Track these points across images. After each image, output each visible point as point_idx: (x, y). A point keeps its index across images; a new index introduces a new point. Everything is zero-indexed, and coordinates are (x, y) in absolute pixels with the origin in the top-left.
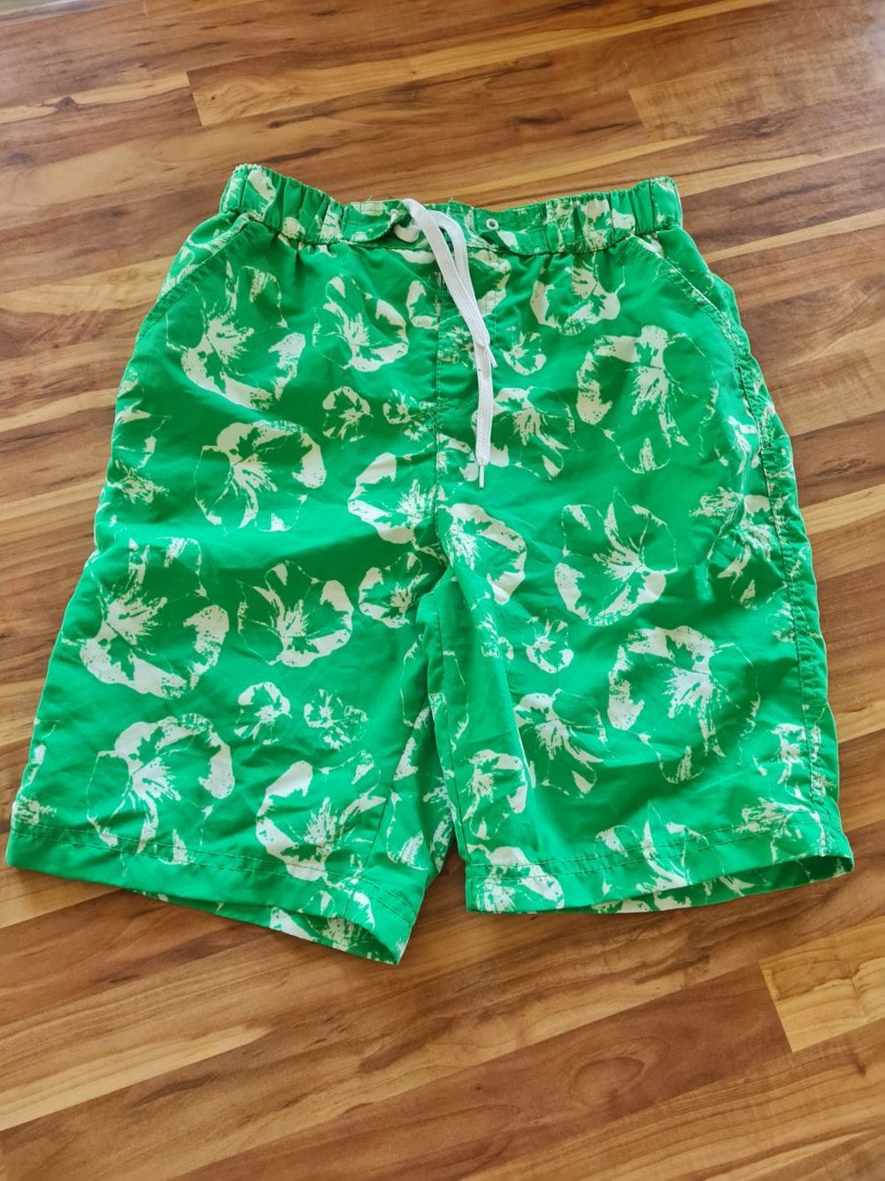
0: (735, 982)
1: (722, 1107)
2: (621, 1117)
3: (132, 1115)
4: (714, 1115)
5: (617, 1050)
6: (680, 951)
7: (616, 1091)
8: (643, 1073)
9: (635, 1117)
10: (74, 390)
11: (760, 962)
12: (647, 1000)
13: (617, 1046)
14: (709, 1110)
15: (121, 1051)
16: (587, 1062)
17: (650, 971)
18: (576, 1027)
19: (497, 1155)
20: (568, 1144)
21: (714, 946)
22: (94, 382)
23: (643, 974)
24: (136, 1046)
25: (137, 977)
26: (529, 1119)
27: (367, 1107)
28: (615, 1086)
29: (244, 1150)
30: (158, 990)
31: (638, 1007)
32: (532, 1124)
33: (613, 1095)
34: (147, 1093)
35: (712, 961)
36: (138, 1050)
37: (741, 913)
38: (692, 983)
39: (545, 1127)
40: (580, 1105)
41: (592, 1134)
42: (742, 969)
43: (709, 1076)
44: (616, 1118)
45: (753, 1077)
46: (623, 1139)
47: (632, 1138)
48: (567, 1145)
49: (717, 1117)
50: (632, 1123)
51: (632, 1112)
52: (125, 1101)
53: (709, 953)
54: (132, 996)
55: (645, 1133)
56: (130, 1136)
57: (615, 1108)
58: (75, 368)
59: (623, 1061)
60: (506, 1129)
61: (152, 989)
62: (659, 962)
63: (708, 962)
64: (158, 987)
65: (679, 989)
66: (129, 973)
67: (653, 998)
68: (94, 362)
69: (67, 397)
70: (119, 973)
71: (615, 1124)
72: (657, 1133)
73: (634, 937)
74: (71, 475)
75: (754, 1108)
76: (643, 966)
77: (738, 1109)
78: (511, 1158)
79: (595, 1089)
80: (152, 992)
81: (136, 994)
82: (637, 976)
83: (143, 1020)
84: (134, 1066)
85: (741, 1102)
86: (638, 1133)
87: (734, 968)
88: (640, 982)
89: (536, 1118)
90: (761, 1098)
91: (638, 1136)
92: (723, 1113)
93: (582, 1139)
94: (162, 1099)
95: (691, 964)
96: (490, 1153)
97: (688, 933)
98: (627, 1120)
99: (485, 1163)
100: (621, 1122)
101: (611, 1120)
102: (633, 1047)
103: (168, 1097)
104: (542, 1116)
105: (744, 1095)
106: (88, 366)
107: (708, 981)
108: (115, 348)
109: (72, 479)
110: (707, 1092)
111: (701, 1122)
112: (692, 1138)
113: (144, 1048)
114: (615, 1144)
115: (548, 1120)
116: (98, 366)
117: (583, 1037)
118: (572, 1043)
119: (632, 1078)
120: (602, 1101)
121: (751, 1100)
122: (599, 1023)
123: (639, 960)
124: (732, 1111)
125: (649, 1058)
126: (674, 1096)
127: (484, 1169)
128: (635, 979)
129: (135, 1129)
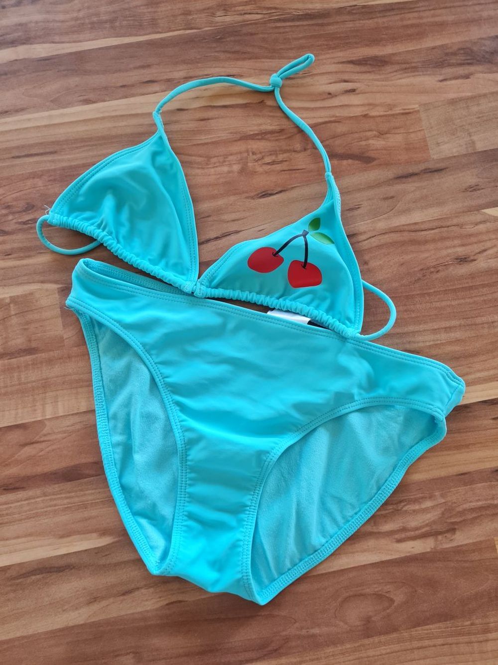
0: (474, 551)
1: (450, 640)
2: (372, 636)
3: (11, 585)
4: (443, 645)
5: (376, 588)
6: (434, 522)
7: (370, 617)
8: (393, 607)
9: (383, 638)
10: (13, 43)
11: (495, 538)
12: (403, 555)
13: (375, 586)
14: (440, 641)
15: (7, 540)
16: (351, 593)
17: (409, 534)
18: (346, 567)
19: (276, 650)
20: (330, 650)
21: (460, 522)
22: (30, 38)
23: (403, 535)
24: (18, 537)
25: (23, 488)
26: (302, 628)
27: (183, 603)
28: (370, 614)
29: (89, 621)
30: (38, 500)
31: (396, 559)
32: (304, 632)
33: (368, 620)
34: (24, 571)
35: (458, 533)
36: (20, 540)
37: (486, 500)
38: (440, 547)
39: (314, 636)
40: (342, 624)
41: (348, 646)
42: (481, 542)
43: (444, 616)
44: (368, 637)
45: (477, 621)
46: (371, 653)
47: (378, 653)
48: (328, 651)
49: (445, 646)
50: (380, 642)
51: (380, 634)
52: (7, 575)
53: (456, 527)
54: (19, 501)
55: (388, 651)
56: (8, 600)
57: (368, 629)
58: (16, 25)
59: (379, 596)
60: (284, 633)
61: (34, 498)
62: (417, 529)
63: (454, 534)
64: (38, 497)
65: (429, 550)
66: (17, 485)
67: (408, 555)
68: (31, 22)
69: (8, 47)
70: (11, 484)
71: (366, 641)
72: (399, 651)
73: (399, 508)
74: (6, 109)
75: (475, 644)
76: (404, 529)
77: (463, 643)
78: (286, 654)
79: (354, 614)
80: (33, 501)
81: (22, 501)
82: (397, 536)
83: (25, 519)
84: (15, 551)
85: (466, 639)
86: (383, 650)
87: (475, 541)
88: (399, 541)
89: (308, 628)
90: (481, 637)
91: (384, 652)
92: (451, 644)
93: (340, 648)
94: (33, 577)
95: (441, 533)
96: (270, 648)
97: (443, 509)
98: (376, 639)
99: (265, 655)
100: (371, 640)
101: (364, 638)
102: (388, 587)
103: (38, 577)
104: (312, 628)
105: (469, 634)
106: (26, 24)
107: (452, 547)
108: (48, 12)
109: (6, 112)
110: (440, 628)
111: (433, 648)
112: (424, 659)
113: (23, 540)
114: (365, 655)
115: (316, 631)
116: (33, 25)
117: (351, 575)
118: (342, 579)
119: (384, 610)
120: (358, 623)
121: (473, 638)
122: (364, 567)
123: (401, 525)
124: (457, 644)
125: (399, 597)
126: (415, 627)
127: (264, 659)
128: (396, 539)
129: (12, 595)
